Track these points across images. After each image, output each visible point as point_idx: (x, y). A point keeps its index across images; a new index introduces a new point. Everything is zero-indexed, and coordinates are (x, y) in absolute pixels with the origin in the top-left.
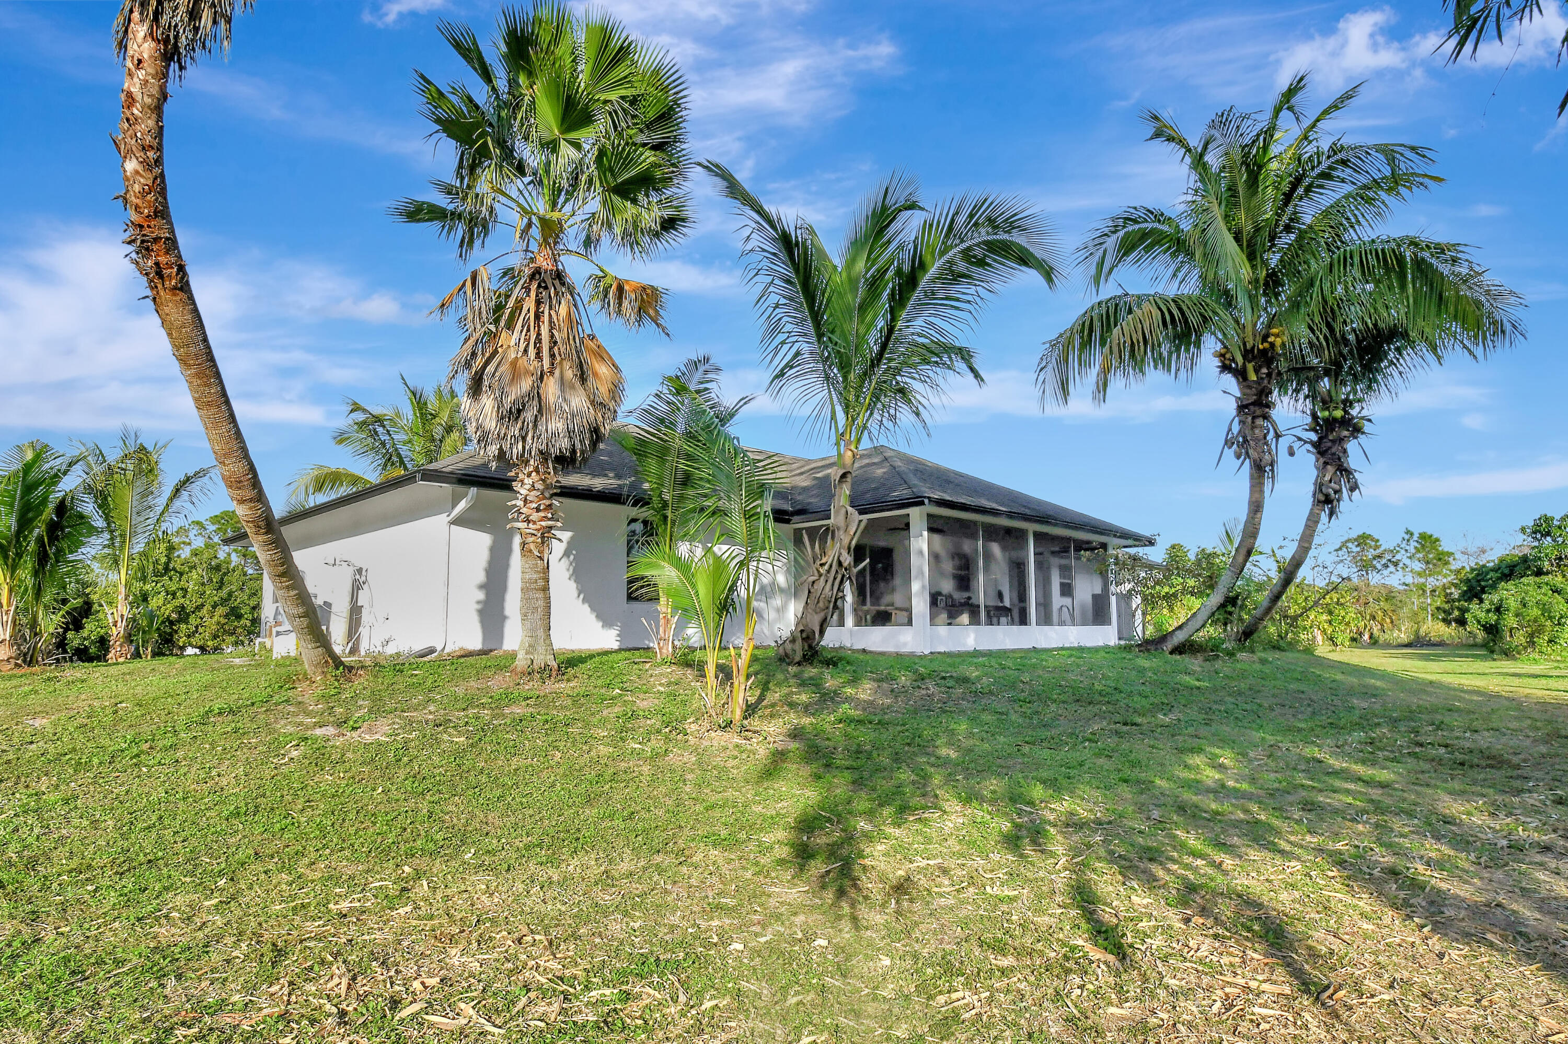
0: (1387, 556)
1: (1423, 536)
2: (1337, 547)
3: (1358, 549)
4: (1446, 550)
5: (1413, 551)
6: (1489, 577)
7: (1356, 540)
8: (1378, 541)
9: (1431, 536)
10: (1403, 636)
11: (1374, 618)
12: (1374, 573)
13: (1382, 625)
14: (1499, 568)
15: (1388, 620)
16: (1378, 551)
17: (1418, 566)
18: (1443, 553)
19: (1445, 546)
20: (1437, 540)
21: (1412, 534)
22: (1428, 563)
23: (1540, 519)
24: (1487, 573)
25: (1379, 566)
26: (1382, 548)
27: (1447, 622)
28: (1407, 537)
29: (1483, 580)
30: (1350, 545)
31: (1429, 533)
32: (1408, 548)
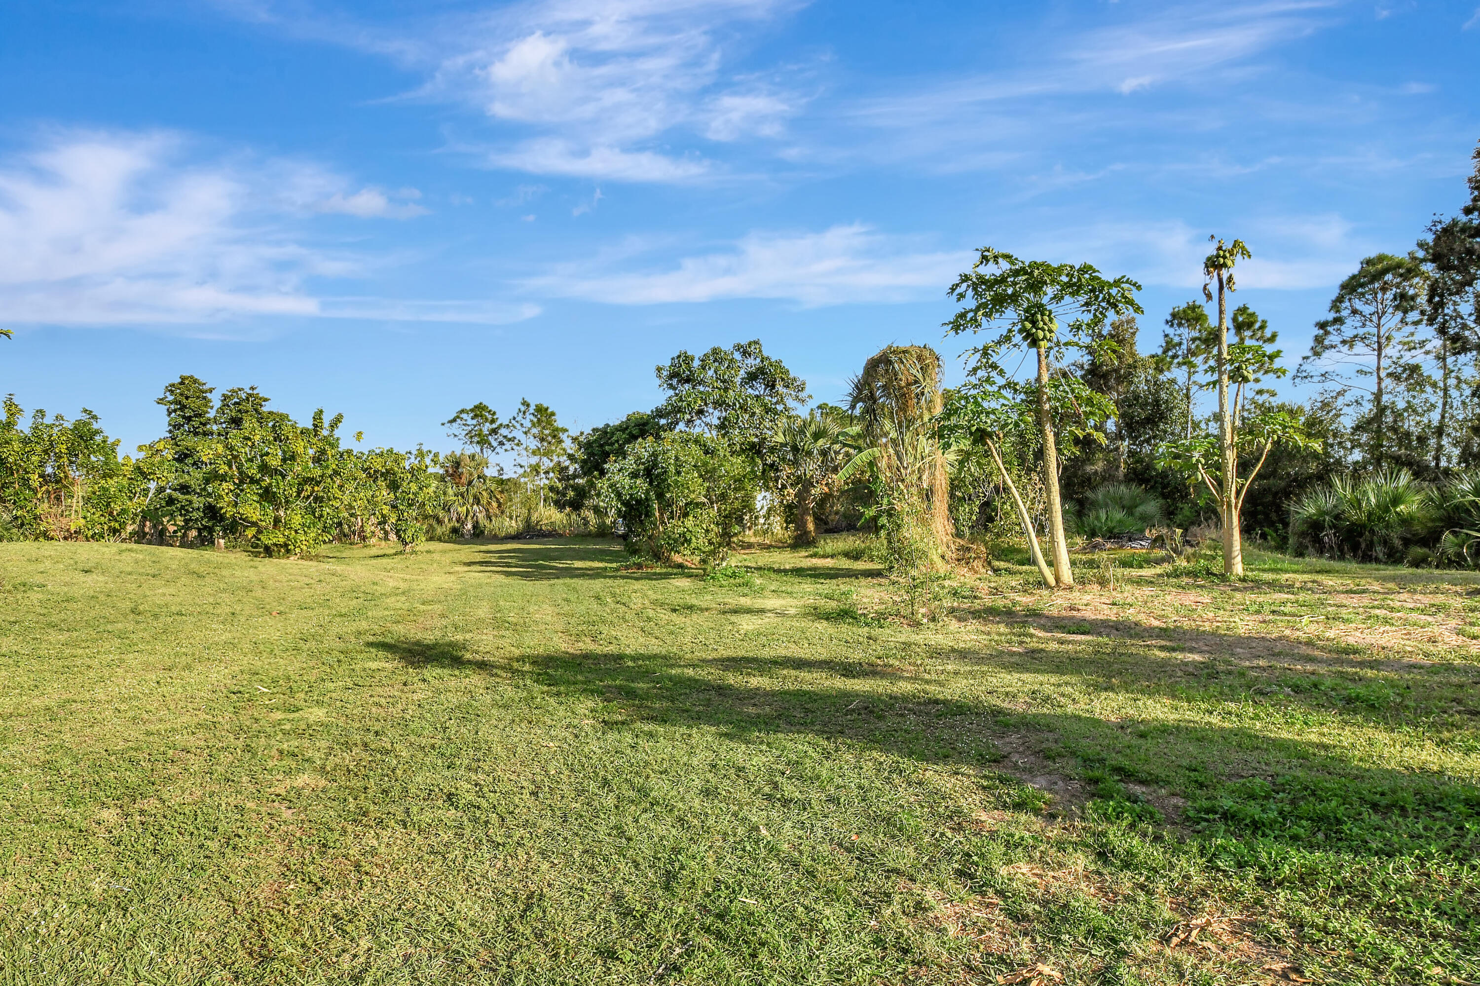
0: (503, 431)
1: (541, 410)
2: (451, 418)
3: (474, 422)
4: (560, 426)
5: (529, 425)
6: (615, 438)
7: (472, 410)
8: (494, 413)
9: (547, 409)
10: (512, 525)
11: (477, 501)
12: (490, 451)
13: (487, 510)
14: (627, 428)
15: (495, 504)
16: (494, 426)
17: (533, 444)
18: (557, 429)
19: (559, 423)
20: (553, 414)
21: (528, 405)
22: (542, 440)
23: (679, 356)
24: (613, 434)
25: (495, 444)
26: (498, 423)
27: (560, 505)
28: (523, 408)
29: (606, 443)
30: (464, 416)
31: (545, 406)
32: (523, 421)
